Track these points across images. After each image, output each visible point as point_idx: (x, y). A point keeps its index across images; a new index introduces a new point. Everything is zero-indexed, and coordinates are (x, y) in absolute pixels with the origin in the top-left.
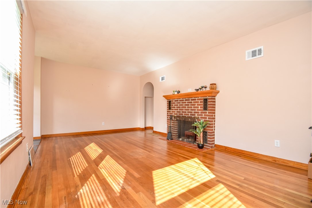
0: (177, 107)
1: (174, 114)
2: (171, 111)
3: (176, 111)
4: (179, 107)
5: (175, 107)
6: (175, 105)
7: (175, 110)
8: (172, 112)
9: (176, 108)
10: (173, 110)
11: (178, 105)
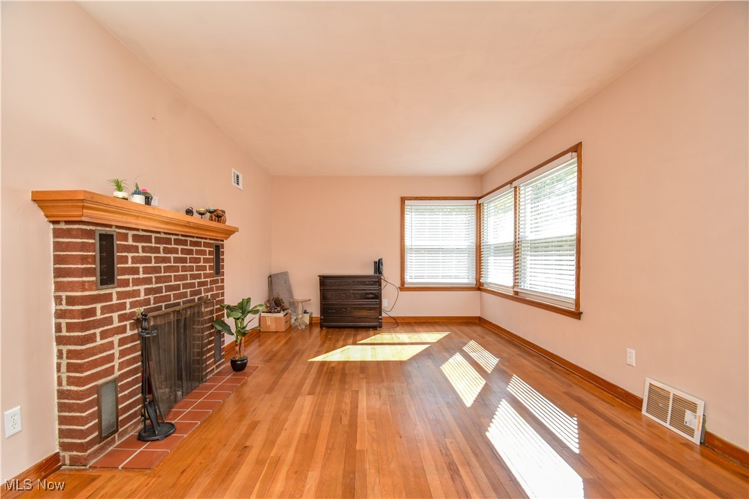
0: (146, 270)
1: (133, 305)
2: (114, 291)
3: (142, 288)
4: (157, 270)
5: (135, 271)
6: (135, 260)
7: (137, 282)
8: (120, 295)
9: (141, 276)
10: (126, 283)
11: (148, 260)
